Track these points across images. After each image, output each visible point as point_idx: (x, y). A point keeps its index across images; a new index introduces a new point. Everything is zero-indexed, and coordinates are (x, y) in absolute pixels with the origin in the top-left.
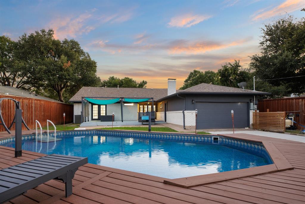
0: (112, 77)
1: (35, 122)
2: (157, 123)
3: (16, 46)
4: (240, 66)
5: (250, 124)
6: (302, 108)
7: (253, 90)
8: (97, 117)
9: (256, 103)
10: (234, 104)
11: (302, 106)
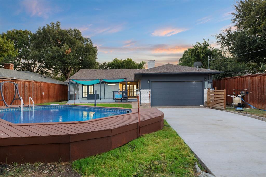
0: (116, 59)
1: (28, 99)
2: (129, 101)
3: (34, 37)
4: (209, 45)
5: (205, 102)
6: (250, 86)
7: (208, 69)
8: (86, 96)
9: (211, 82)
10: (190, 83)
11: (250, 84)
